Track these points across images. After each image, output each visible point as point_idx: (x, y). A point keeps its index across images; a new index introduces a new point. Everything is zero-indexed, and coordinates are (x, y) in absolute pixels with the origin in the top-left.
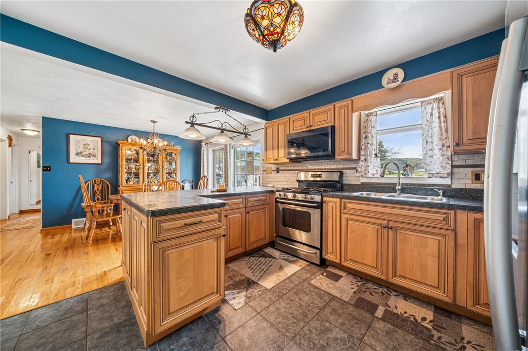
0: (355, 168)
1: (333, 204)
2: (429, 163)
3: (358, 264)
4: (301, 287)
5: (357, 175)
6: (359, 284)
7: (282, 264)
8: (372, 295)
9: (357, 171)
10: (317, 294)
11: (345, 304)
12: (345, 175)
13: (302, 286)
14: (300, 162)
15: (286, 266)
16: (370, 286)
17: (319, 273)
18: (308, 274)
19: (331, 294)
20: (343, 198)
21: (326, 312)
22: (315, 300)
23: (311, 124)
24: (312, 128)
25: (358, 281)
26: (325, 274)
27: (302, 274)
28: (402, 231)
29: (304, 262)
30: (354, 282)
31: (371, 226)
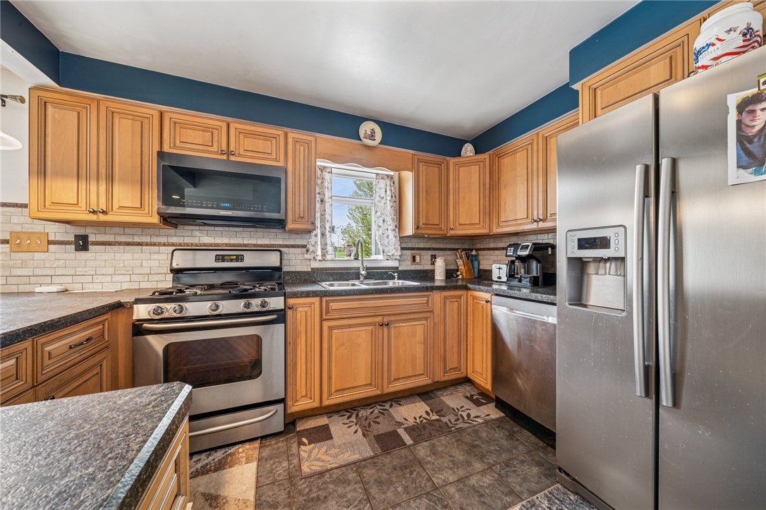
0: (304, 246)
1: (306, 309)
2: (386, 244)
3: (347, 391)
4: (301, 499)
5: (307, 256)
6: (353, 419)
7: (202, 489)
8: (379, 423)
9: (307, 251)
10: (333, 482)
11: (376, 460)
12: (285, 257)
13: (300, 493)
14: (175, 226)
15: (219, 485)
16: (364, 414)
17: (295, 445)
18: (280, 463)
19: (348, 465)
20: (326, 296)
21: (376, 496)
22: (345, 496)
23: (232, 148)
24: (232, 158)
25: (349, 418)
26: (304, 440)
27: (271, 471)
28: (396, 325)
29: (247, 446)
30: (347, 421)
31: (364, 328)
